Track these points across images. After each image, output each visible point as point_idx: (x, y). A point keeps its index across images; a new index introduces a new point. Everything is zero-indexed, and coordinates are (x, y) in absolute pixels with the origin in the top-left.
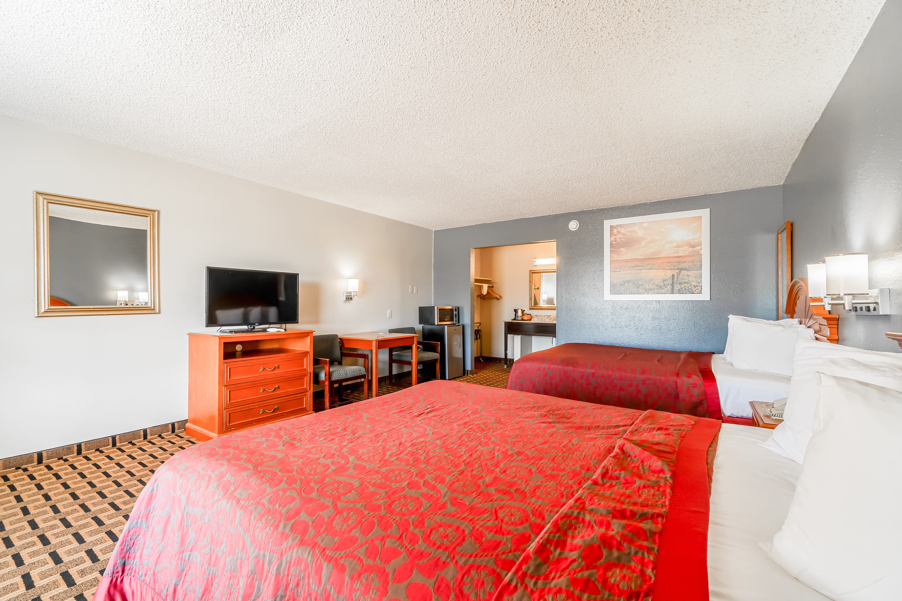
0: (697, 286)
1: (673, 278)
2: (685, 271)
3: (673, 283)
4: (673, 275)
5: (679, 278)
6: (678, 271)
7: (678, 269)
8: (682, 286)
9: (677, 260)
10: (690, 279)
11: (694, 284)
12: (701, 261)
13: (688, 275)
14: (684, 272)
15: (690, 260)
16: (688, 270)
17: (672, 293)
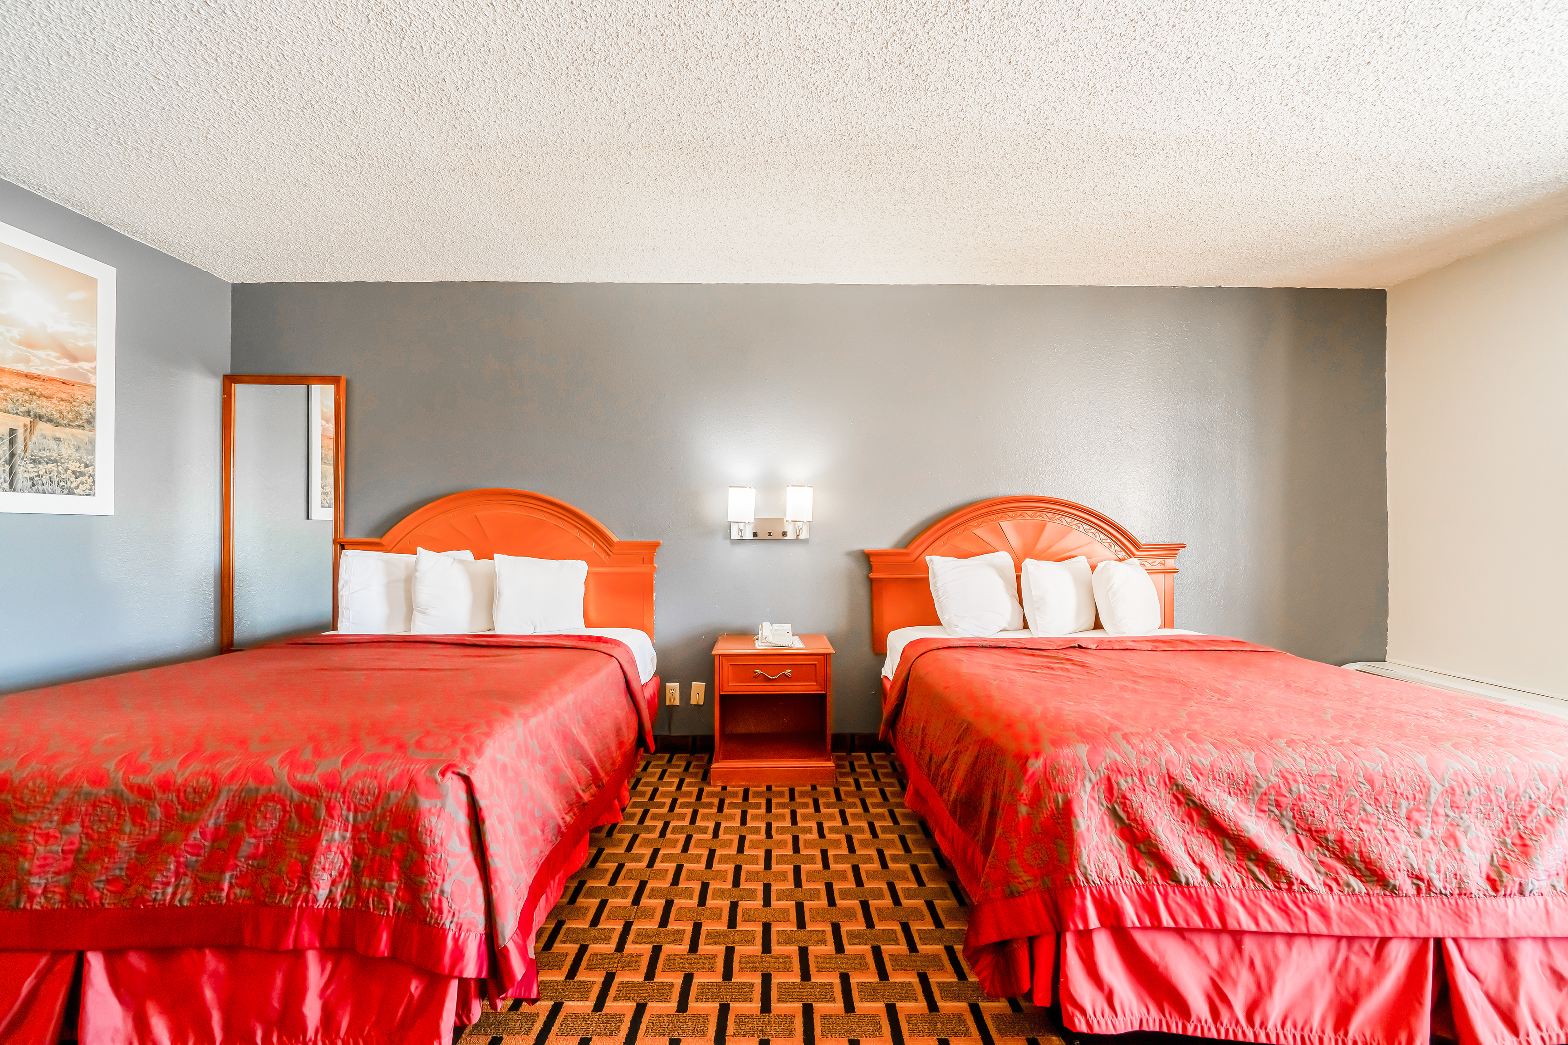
0: (82, 474)
1: (12, 442)
2: (49, 425)
3: (12, 455)
4: (12, 431)
5: (30, 445)
6: (27, 420)
7: (28, 413)
8: (42, 468)
9: (24, 383)
10: (63, 451)
11: (73, 466)
12: (91, 404)
13: (58, 440)
14: (43, 428)
15: (64, 396)
16: (58, 425)
17: (12, 487)
